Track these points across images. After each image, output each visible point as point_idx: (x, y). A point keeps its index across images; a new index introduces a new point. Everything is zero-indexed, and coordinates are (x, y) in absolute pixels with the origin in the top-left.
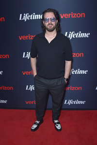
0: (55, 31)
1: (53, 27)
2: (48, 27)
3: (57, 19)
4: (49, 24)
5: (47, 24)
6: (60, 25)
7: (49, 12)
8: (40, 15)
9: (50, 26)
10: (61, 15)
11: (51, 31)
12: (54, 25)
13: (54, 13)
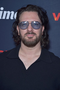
0: (38, 46)
1: (34, 38)
2: (26, 38)
3: (43, 25)
4: (28, 33)
5: (23, 32)
6: (48, 36)
7: (29, 10)
8: (13, 12)
9: (30, 36)
10: (54, 14)
11: (31, 45)
12: (38, 35)
13: (39, 14)
